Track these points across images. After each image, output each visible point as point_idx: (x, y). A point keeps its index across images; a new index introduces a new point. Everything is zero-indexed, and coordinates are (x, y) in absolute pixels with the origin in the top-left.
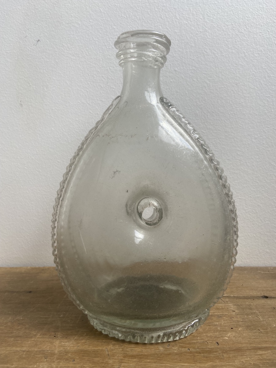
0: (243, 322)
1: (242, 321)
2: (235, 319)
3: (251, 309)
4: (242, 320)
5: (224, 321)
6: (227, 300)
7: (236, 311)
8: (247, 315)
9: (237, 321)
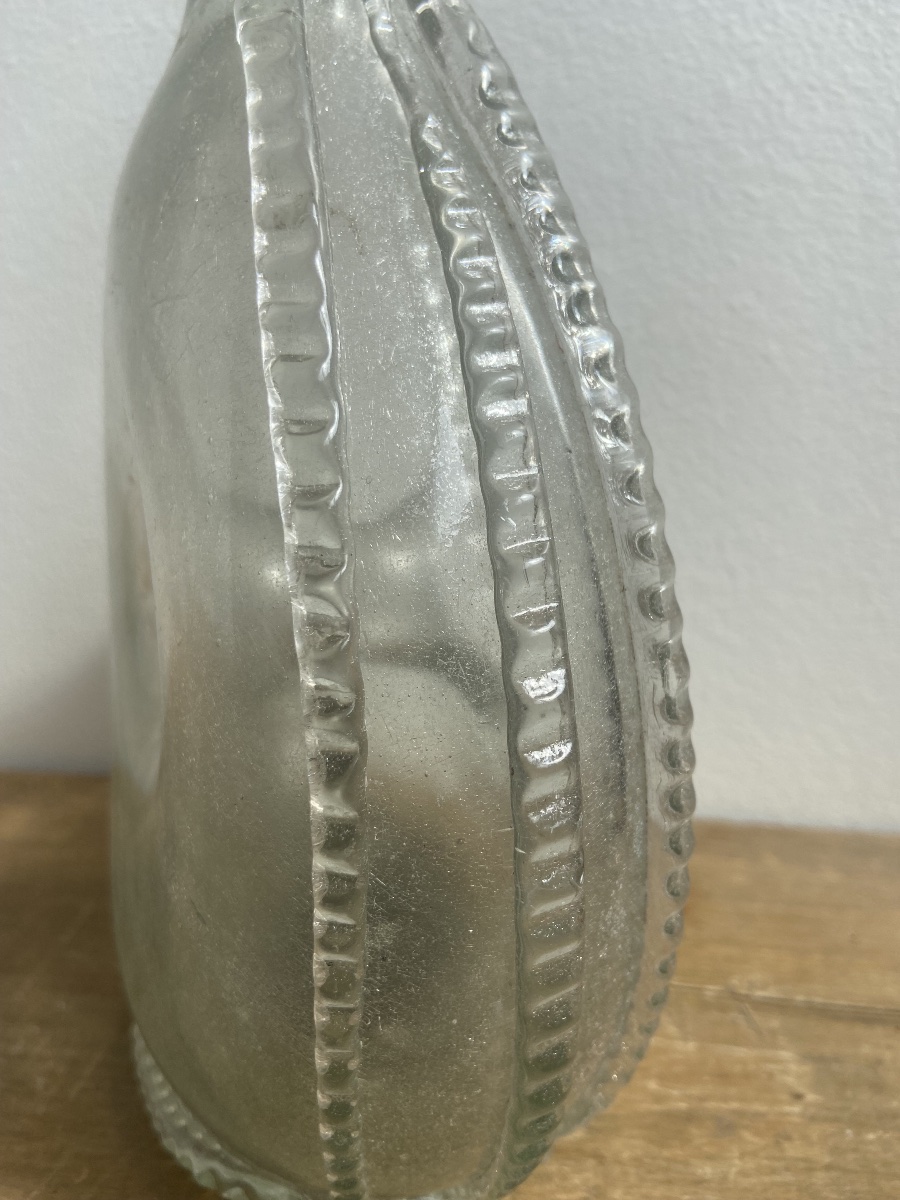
0: (834, 1174)
1: (828, 1168)
2: (793, 1150)
3: (878, 1087)
4: (827, 1159)
5: (742, 1156)
6: (775, 1022)
7: (811, 1097)
8: (860, 1124)
9: (805, 1160)
